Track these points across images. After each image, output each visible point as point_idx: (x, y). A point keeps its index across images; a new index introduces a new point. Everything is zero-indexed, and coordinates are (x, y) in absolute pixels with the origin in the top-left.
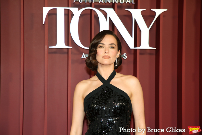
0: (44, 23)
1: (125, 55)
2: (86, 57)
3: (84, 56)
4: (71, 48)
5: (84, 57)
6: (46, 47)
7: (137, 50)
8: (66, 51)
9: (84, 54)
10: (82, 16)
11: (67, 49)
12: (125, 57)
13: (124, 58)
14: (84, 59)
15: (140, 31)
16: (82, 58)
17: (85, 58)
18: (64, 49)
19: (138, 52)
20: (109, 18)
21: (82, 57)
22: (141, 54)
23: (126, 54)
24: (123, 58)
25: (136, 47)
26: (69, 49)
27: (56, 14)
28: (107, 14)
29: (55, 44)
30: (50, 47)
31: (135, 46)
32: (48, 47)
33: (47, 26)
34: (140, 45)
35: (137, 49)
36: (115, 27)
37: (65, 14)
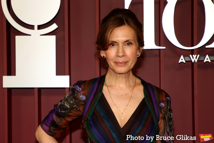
2: (186, 61)
3: (182, 60)
4: (164, 49)
5: (182, 61)
8: (158, 52)
9: (182, 57)
11: (159, 51)
14: (183, 63)
16: (179, 62)
17: (184, 62)
18: (155, 50)
26: (161, 50)
27: (142, 3)
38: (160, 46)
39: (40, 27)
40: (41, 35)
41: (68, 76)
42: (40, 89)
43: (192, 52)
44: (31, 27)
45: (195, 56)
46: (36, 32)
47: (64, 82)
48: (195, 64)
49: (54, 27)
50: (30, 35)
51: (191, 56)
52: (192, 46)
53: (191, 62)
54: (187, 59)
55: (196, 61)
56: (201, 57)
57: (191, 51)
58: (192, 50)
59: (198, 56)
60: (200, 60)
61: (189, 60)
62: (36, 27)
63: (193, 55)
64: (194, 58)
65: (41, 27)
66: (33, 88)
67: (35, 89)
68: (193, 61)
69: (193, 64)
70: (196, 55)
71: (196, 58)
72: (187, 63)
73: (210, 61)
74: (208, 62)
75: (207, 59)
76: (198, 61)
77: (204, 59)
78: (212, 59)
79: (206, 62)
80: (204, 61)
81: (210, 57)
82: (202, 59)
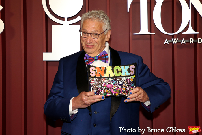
2: (169, 43)
3: (166, 42)
4: (154, 34)
5: (166, 43)
6: (130, 33)
8: (149, 37)
9: (166, 40)
10: (164, 3)
11: (150, 35)
14: (167, 44)
17: (168, 43)
18: (147, 35)
20: (191, 3)
21: (165, 43)
26: (152, 35)
27: (139, 3)
28: (189, 0)
29: (139, 31)
30: (134, 34)
32: (132, 34)
33: (131, 14)
36: (197, 12)
37: (148, 2)
38: (151, 32)
39: (69, 19)
40: (69, 24)
43: (173, 37)
44: (63, 19)
45: (175, 40)
48: (175, 45)
49: (79, 19)
50: (62, 24)
51: (172, 39)
53: (172, 44)
54: (170, 41)
55: (176, 43)
56: (179, 40)
58: (174, 35)
59: (177, 39)
61: (171, 42)
62: (66, 19)
68: (174, 43)
70: (176, 39)
71: (176, 41)
73: (185, 43)
74: (184, 43)
75: (183, 41)
76: (177, 43)
77: (182, 41)
78: (186, 42)
79: (183, 43)
80: (182, 43)
81: (185, 40)
82: (180, 41)
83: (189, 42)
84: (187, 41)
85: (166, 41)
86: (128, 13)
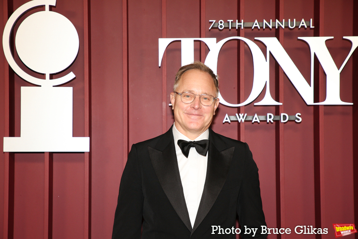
0: (160, 65)
1: (298, 115)
2: (231, 121)
3: (227, 119)
5: (227, 121)
6: (164, 104)
7: (320, 107)
9: (227, 116)
10: (223, 51)
12: (299, 120)
13: (296, 121)
14: (228, 124)
15: (325, 75)
16: (224, 122)
17: (230, 122)
19: (321, 111)
20: (270, 52)
21: (225, 120)
22: (326, 114)
23: (300, 114)
24: (294, 121)
25: (318, 102)
27: (180, 50)
28: (266, 47)
30: (170, 105)
31: (316, 99)
32: (167, 105)
33: (165, 69)
34: (324, 99)
35: (319, 105)
36: (280, 68)
37: (195, 50)
39: (52, 76)
40: (53, 86)
41: (89, 138)
42: (51, 154)
43: (239, 110)
44: (42, 76)
45: (241, 115)
46: (47, 83)
47: (82, 144)
48: (241, 124)
49: (71, 76)
50: (41, 86)
51: (237, 114)
52: (239, 103)
53: (237, 123)
54: (233, 118)
55: (243, 121)
56: (248, 116)
57: (237, 109)
58: (239, 108)
59: (246, 114)
60: (247, 119)
61: (235, 119)
62: (48, 76)
63: (240, 114)
64: (241, 118)
65: (54, 76)
66: (43, 153)
67: (45, 154)
68: (240, 121)
69: (239, 124)
70: (243, 114)
71: (243, 117)
72: (233, 122)
73: (259, 122)
74: (257, 122)
75: (257, 118)
76: (245, 121)
77: (253, 119)
78: (261, 119)
79: (255, 122)
80: (253, 122)
81: (260, 116)
82: (250, 118)
83: (266, 121)
84: (263, 118)
85: (225, 118)
86: (160, 67)
